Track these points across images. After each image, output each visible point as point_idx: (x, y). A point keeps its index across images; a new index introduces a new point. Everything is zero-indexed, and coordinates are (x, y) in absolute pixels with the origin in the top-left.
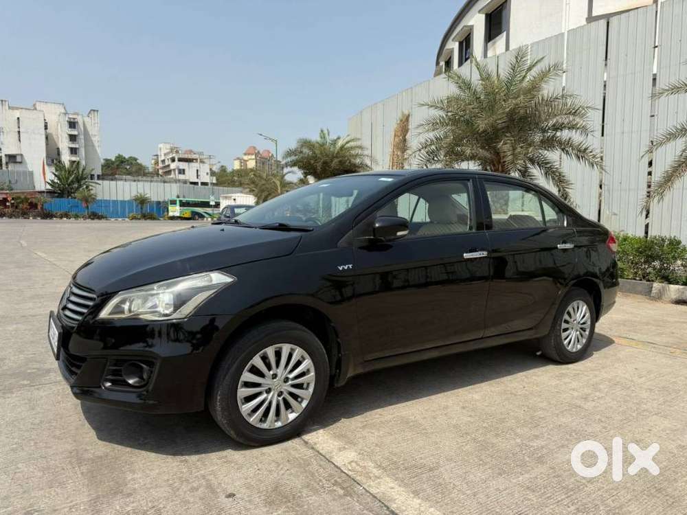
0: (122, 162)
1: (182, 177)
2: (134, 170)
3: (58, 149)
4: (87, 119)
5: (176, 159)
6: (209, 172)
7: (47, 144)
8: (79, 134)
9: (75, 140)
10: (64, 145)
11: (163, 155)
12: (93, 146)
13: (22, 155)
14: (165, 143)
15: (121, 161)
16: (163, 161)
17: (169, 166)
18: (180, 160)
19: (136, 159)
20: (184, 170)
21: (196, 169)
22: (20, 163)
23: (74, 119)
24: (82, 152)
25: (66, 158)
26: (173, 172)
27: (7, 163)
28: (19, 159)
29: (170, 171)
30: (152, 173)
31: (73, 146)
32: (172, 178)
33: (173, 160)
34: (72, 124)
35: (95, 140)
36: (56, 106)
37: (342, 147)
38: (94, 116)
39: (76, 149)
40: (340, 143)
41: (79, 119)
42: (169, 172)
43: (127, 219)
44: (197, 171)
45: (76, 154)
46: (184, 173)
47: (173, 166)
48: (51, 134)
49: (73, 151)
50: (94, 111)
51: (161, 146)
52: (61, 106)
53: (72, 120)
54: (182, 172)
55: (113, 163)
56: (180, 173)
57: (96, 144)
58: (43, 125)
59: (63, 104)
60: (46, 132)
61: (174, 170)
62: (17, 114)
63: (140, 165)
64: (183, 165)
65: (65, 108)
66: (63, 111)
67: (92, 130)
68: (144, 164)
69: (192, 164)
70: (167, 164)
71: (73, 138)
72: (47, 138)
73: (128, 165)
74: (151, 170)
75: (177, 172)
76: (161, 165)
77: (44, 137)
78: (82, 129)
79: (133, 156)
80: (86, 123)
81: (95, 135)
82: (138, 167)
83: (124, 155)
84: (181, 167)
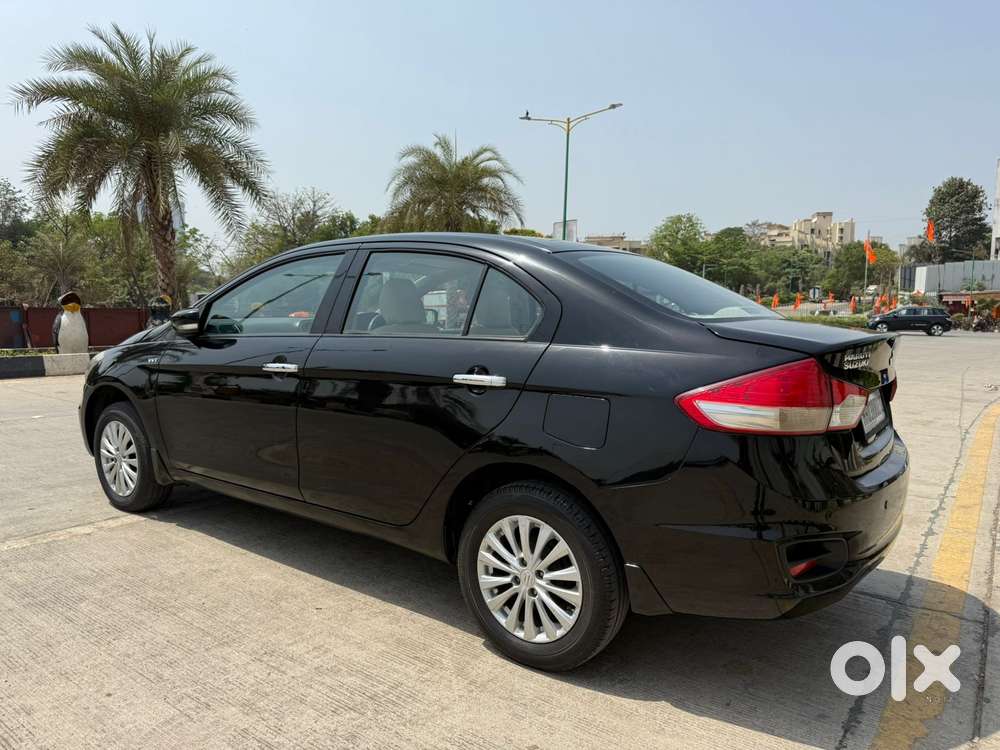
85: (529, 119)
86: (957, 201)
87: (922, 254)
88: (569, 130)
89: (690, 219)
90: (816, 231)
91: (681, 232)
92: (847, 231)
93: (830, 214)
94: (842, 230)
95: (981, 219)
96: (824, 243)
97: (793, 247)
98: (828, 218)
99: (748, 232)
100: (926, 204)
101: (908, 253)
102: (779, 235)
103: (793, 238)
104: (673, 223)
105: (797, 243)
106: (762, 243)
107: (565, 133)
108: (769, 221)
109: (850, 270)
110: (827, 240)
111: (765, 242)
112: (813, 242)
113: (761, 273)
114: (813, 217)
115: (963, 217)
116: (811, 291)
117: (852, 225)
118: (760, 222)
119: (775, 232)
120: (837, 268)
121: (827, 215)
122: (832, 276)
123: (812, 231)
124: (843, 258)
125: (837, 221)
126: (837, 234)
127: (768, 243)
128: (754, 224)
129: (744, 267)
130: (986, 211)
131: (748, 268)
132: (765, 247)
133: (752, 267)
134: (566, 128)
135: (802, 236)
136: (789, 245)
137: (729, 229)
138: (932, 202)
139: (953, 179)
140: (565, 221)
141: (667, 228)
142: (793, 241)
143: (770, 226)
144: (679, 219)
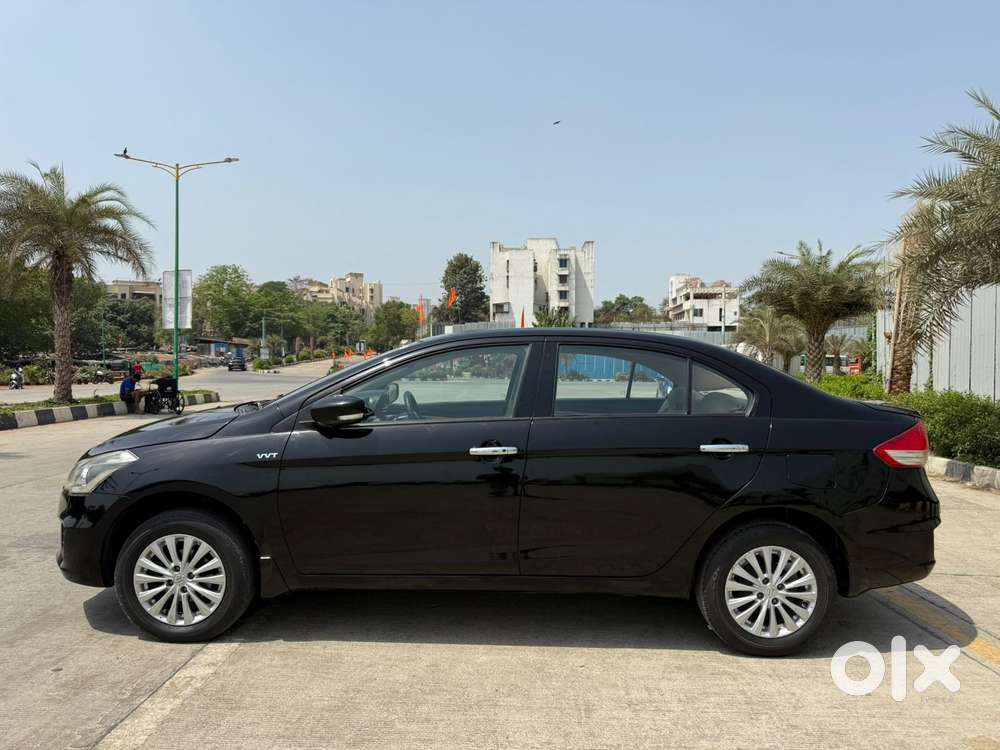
0: (624, 304)
1: (698, 320)
2: (638, 314)
3: (547, 293)
4: (580, 255)
5: (692, 296)
6: (737, 310)
7: (536, 289)
8: (570, 273)
9: (565, 281)
10: (553, 288)
11: (674, 291)
12: (586, 286)
13: (509, 303)
14: (679, 275)
15: (623, 302)
16: (675, 300)
17: (681, 305)
18: (697, 297)
19: (641, 300)
20: (701, 310)
21: (718, 308)
22: (507, 312)
23: (566, 255)
24: (572, 295)
25: (555, 303)
26: (686, 314)
27: (494, 315)
28: (506, 309)
29: (683, 312)
30: (660, 317)
31: (563, 289)
32: (684, 323)
33: (687, 297)
34: (563, 263)
35: (588, 279)
36: (548, 242)
37: (842, 267)
38: (589, 250)
39: (565, 292)
40: (834, 264)
41: (571, 255)
42: (681, 315)
43: (612, 380)
44: (721, 310)
45: (565, 298)
46: (701, 315)
47: (687, 305)
48: (541, 276)
49: (563, 295)
50: (588, 242)
51: (673, 279)
52: (553, 242)
53: (563, 257)
54: (699, 313)
55: (613, 306)
56: (695, 315)
57: (589, 284)
58: (533, 266)
59: (555, 239)
60: (535, 274)
61: (688, 311)
62: (507, 256)
63: (645, 306)
64: (700, 304)
65: (557, 243)
66: (554, 247)
67: (585, 268)
68: (650, 306)
69: (714, 302)
70: (678, 303)
71: (563, 279)
72: (536, 282)
73: (631, 307)
74: (659, 313)
75: (691, 313)
76: (671, 305)
77: (533, 280)
78: (574, 266)
79: (638, 295)
80: (579, 259)
81: (588, 273)
82: (643, 309)
83: (627, 296)
84: (698, 307)
85: (127, 157)
86: (465, 272)
87: (443, 315)
88: (178, 177)
89: (235, 271)
90: (350, 290)
91: (227, 282)
92: (376, 292)
93: (361, 275)
94: (372, 290)
95: (482, 288)
96: (359, 301)
97: (333, 303)
98: (359, 278)
99: (291, 286)
100: (443, 274)
101: (433, 313)
102: (320, 291)
103: (333, 294)
104: (217, 272)
105: (336, 300)
106: (305, 298)
107: (174, 179)
108: (309, 278)
109: (388, 326)
110: (360, 298)
111: (307, 298)
112: (349, 300)
113: (309, 327)
114: (347, 276)
115: (470, 286)
116: (358, 345)
117: (380, 286)
118: (302, 278)
119: (316, 289)
120: (377, 324)
121: (358, 276)
122: (374, 332)
123: (347, 289)
124: (382, 316)
125: (368, 281)
126: (368, 294)
127: (310, 299)
128: (295, 279)
129: (294, 320)
130: (484, 283)
131: (298, 322)
132: (308, 302)
133: (300, 321)
134: (175, 173)
135: (340, 293)
136: (330, 301)
137: (272, 282)
138: (446, 272)
139: (461, 255)
140: (177, 270)
141: (212, 277)
142: (333, 298)
143: (311, 283)
144: (224, 269)
